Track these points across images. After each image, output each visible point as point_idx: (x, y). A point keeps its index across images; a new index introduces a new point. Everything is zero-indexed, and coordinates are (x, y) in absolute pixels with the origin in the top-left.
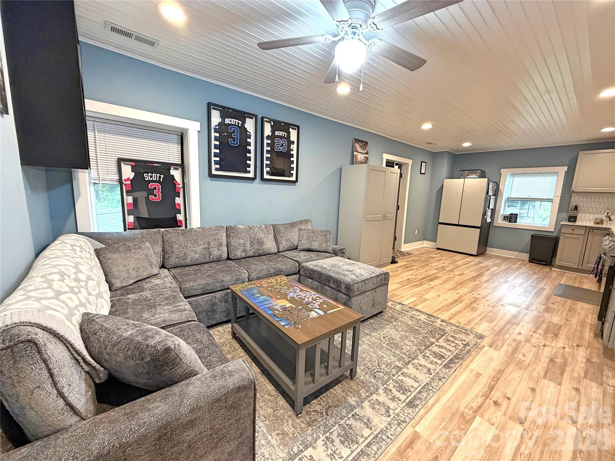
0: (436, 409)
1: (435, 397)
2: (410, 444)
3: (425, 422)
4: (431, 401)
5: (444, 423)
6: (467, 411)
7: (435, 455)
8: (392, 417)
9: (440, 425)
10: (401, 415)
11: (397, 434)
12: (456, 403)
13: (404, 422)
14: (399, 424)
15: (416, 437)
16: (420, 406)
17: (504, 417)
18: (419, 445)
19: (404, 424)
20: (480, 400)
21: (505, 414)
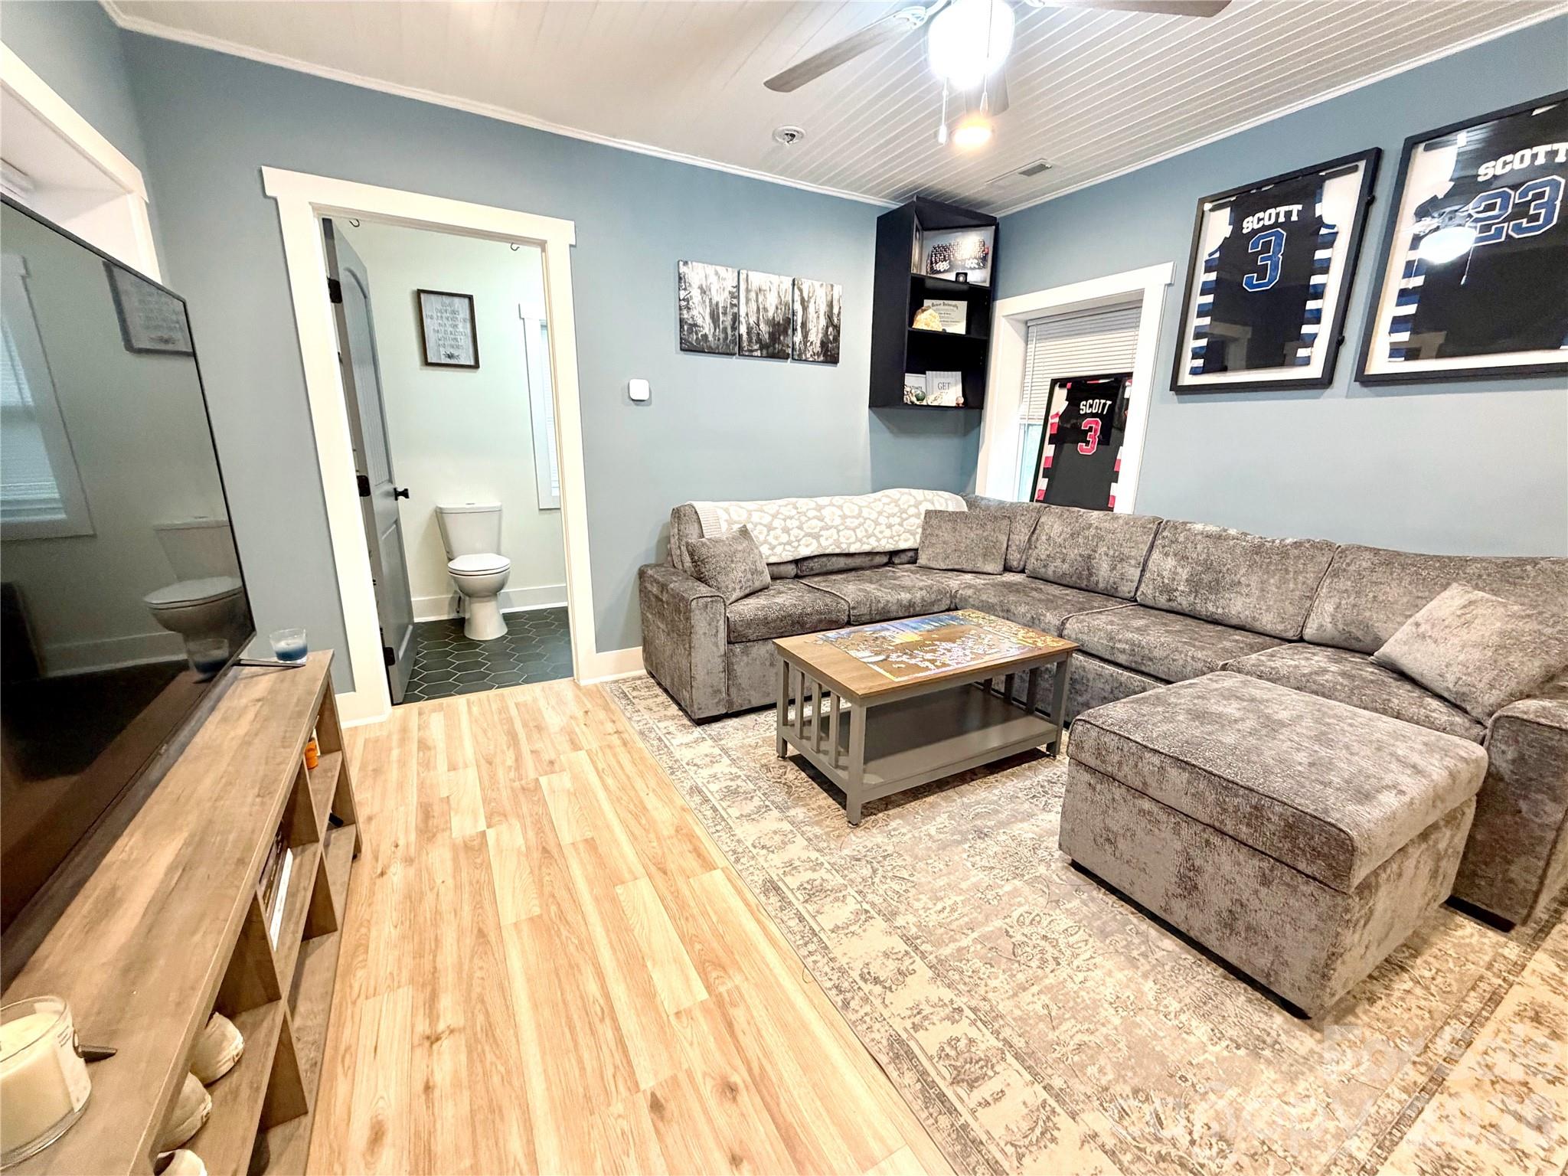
0: (751, 926)
1: (783, 942)
2: (698, 852)
3: (727, 889)
4: (772, 928)
5: (715, 919)
6: (730, 985)
7: (669, 873)
8: (752, 849)
9: (716, 913)
10: (753, 863)
11: (720, 843)
12: (754, 974)
13: (737, 860)
14: (734, 852)
15: (708, 865)
16: (763, 898)
17: (685, 1066)
18: (691, 863)
19: (732, 859)
20: (753, 1050)
21: (690, 1074)
